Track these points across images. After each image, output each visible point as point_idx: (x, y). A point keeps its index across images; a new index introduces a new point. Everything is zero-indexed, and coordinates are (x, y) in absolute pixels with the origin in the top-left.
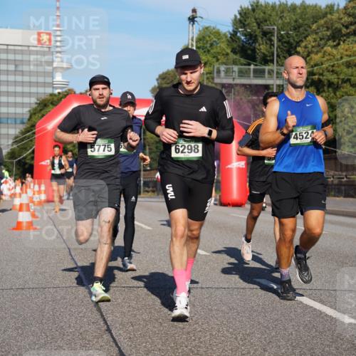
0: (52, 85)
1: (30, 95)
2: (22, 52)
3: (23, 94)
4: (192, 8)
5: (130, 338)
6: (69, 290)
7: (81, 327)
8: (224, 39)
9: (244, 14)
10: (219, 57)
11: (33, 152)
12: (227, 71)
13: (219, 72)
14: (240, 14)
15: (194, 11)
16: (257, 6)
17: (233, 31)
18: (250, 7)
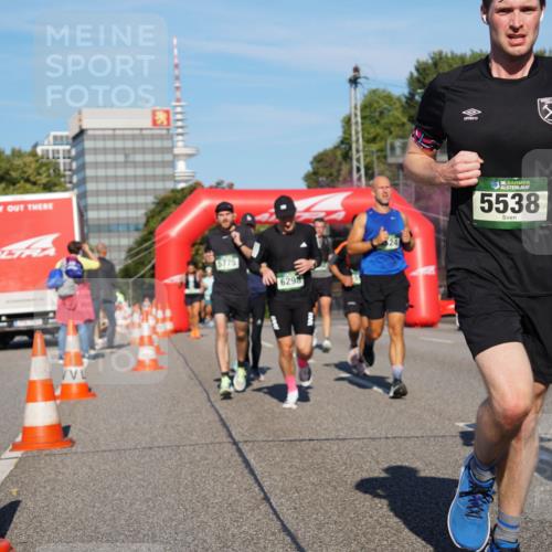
0: (172, 178)
1: (145, 192)
2: (134, 138)
3: (136, 192)
4: (354, 66)
5: (295, 508)
6: (211, 447)
7: (230, 496)
8: (398, 105)
9: (422, 69)
10: (392, 129)
11: (153, 267)
12: (403, 147)
13: (393, 148)
14: (417, 70)
15: (356, 70)
16: (441, 58)
17: (410, 93)
18: (430, 61)
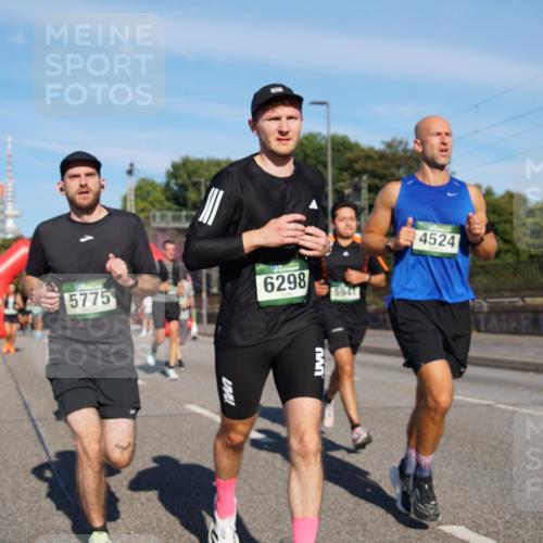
8: (159, 189)
9: (176, 167)
10: (155, 204)
12: (162, 217)
13: (154, 217)
14: (173, 167)
15: (132, 165)
16: (187, 161)
17: (167, 182)
18: (181, 162)
